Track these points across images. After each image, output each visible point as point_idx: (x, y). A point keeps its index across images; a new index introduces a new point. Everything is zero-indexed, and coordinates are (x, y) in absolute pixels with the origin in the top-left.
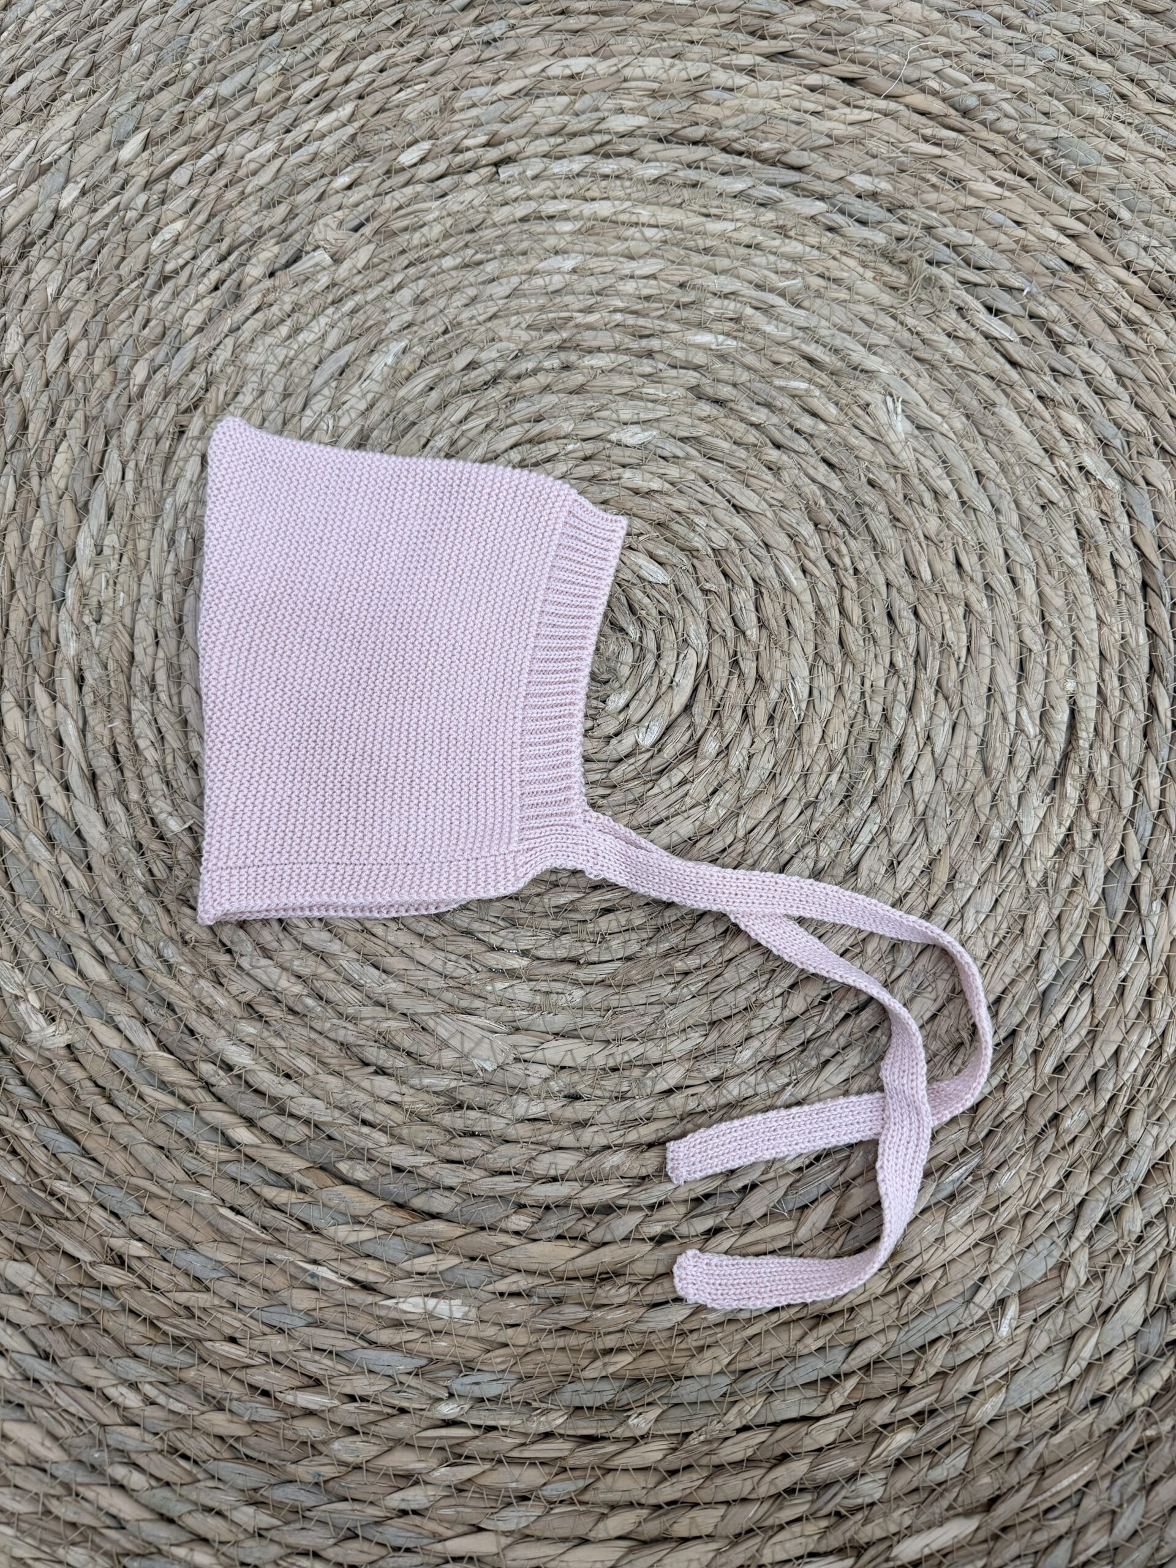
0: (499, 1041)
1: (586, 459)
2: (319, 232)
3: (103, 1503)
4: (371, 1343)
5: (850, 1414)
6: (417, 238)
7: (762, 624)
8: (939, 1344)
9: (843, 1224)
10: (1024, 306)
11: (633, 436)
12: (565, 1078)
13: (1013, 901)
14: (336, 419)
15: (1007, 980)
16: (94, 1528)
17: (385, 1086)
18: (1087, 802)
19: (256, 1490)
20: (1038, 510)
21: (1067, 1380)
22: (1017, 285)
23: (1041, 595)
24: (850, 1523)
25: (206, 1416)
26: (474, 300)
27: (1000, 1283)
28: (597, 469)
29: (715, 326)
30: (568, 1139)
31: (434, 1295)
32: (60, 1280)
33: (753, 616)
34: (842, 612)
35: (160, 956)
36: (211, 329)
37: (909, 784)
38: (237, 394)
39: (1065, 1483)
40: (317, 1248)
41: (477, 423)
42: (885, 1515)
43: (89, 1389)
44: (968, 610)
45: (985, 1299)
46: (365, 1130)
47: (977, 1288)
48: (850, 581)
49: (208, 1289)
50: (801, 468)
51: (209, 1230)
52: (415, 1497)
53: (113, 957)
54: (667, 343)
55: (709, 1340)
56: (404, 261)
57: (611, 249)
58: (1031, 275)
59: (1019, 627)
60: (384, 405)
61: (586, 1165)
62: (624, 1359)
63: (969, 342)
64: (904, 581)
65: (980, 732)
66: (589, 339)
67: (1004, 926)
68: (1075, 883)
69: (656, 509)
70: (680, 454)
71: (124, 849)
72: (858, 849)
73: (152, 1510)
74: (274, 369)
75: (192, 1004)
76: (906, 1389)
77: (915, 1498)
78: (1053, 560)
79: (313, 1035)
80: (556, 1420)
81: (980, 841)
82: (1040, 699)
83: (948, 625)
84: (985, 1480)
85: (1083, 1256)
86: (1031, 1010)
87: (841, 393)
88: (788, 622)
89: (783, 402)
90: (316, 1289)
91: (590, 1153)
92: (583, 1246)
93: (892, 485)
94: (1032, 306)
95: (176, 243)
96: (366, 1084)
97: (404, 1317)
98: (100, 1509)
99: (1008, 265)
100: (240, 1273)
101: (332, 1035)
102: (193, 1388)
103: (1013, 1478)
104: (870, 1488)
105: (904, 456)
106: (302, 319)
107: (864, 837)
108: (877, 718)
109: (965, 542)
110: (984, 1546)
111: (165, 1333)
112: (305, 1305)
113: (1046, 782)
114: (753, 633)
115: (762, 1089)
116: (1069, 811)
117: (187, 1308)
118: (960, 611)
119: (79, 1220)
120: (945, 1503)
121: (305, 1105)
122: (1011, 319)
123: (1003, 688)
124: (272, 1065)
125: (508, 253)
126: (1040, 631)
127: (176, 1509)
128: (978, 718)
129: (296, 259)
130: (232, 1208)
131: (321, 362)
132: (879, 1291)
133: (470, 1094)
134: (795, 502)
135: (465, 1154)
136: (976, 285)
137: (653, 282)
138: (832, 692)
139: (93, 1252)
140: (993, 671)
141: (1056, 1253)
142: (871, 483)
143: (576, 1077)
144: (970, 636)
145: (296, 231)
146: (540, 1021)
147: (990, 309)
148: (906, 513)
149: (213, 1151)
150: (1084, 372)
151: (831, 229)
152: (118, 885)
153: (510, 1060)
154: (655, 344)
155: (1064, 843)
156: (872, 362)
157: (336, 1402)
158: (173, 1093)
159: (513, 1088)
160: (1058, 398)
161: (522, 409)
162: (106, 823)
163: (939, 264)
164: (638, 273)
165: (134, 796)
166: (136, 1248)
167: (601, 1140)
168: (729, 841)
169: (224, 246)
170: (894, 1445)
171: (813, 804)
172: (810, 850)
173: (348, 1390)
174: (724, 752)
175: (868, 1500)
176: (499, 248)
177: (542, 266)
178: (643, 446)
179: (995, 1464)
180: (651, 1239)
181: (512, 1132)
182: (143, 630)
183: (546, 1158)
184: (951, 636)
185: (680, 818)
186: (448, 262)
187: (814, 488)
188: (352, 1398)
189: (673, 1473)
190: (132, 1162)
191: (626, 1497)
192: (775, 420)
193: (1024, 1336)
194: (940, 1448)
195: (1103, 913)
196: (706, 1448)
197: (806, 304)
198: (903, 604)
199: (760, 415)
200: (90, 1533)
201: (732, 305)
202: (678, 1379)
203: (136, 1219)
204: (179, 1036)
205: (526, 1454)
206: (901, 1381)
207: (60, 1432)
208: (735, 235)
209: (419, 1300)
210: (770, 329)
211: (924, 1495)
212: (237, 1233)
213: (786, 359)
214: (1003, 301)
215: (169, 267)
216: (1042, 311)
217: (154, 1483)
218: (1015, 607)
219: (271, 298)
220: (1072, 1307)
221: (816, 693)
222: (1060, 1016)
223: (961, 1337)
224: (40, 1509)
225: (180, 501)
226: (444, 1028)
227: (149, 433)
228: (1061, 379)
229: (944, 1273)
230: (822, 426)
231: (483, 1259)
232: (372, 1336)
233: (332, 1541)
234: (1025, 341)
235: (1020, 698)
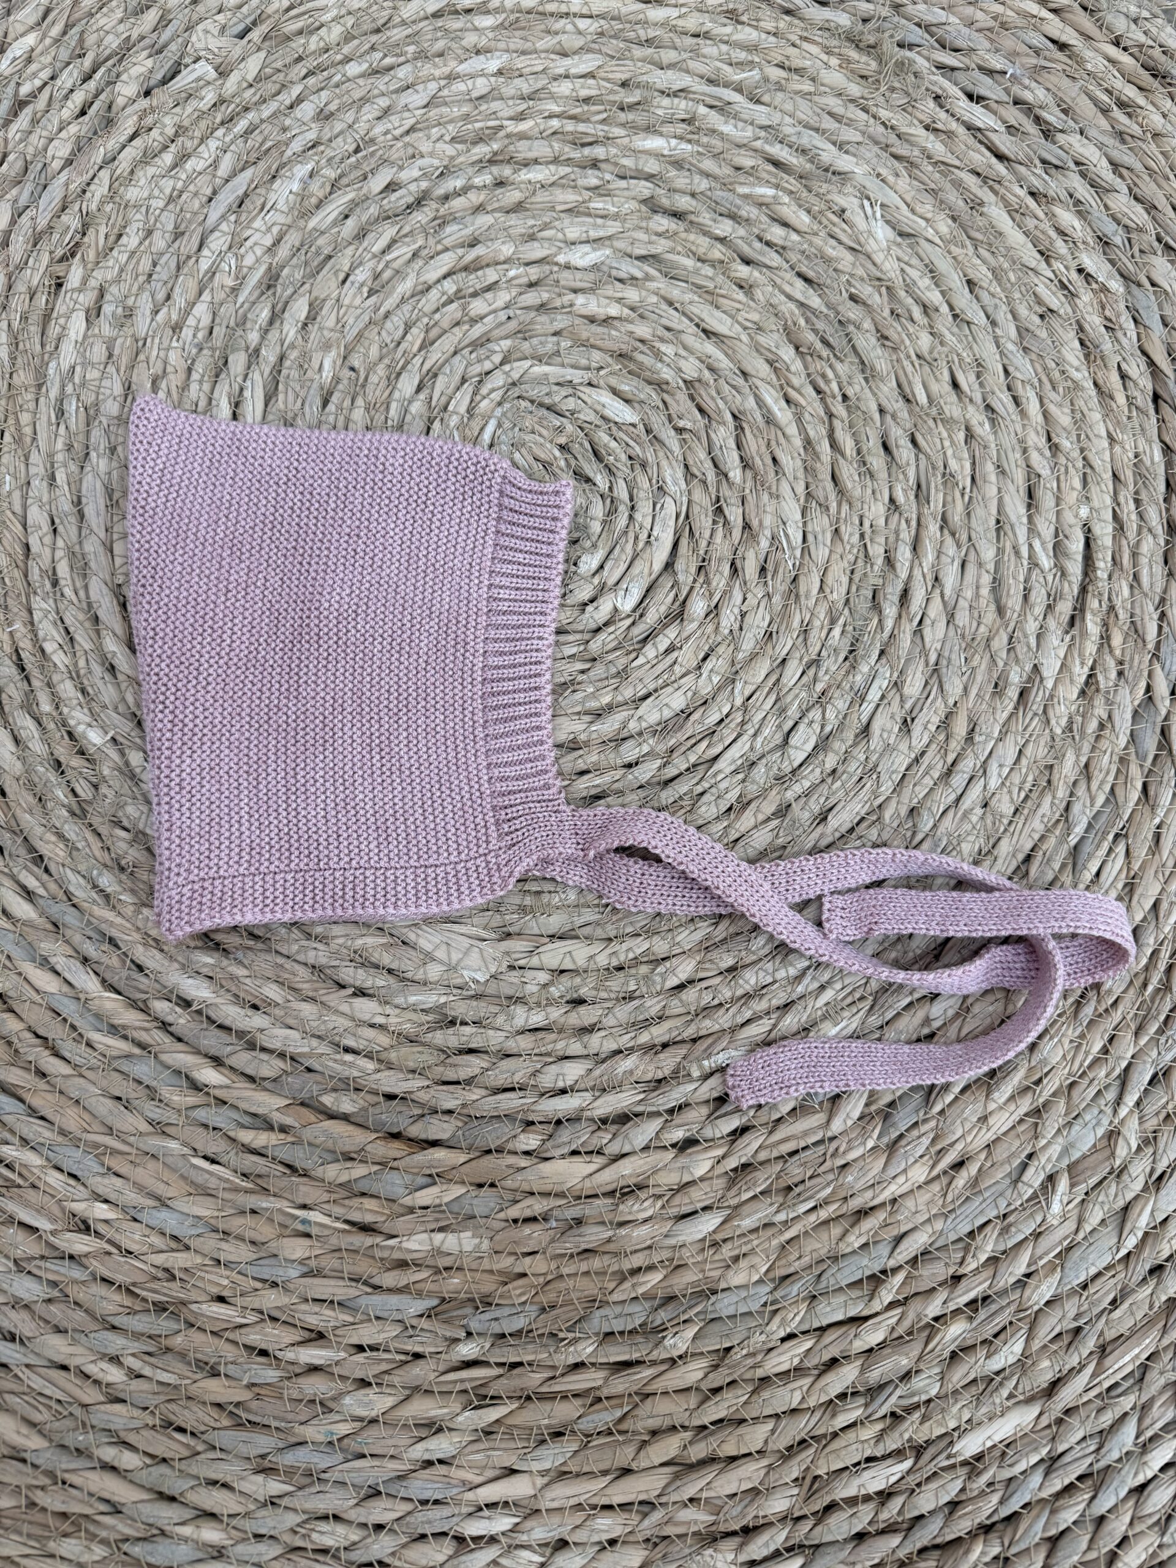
0: (489, 949)
1: (531, 285)
2: (199, 40)
3: (93, 1488)
4: (376, 1287)
5: (899, 1311)
6: (314, 43)
7: (746, 464)
8: (989, 1229)
9: (879, 1112)
10: (1007, 91)
11: (583, 257)
12: (565, 981)
13: (1038, 751)
14: (240, 258)
15: (1036, 836)
16: (86, 1516)
17: (365, 1008)
18: (1108, 638)
19: (263, 1457)
20: (1037, 320)
21: (1123, 1252)
22: (999, 67)
23: (1046, 414)
24: (907, 1424)
25: (200, 1384)
26: (386, 112)
27: (1050, 1157)
28: (545, 296)
29: (667, 129)
30: (575, 1048)
31: (441, 1229)
32: (19, 1254)
33: (735, 455)
34: (834, 445)
35: (95, 886)
36: (82, 159)
37: (918, 632)
38: (120, 236)
39: (1127, 1358)
40: (307, 1191)
41: (403, 251)
42: (943, 1410)
43: (64, 1368)
44: (970, 436)
45: (1034, 1177)
46: (349, 1057)
47: (1024, 1166)
48: (839, 409)
49: (188, 1248)
50: (775, 285)
51: (182, 1183)
52: (440, 1446)
53: (41, 891)
54: (613, 151)
55: (745, 1249)
56: (301, 69)
57: (540, 45)
58: (1012, 56)
59: (1025, 451)
60: (293, 239)
61: (597, 1073)
62: (655, 1277)
63: (950, 134)
64: (899, 405)
65: (991, 567)
66: (523, 150)
67: (1030, 778)
68: (1102, 726)
69: (616, 337)
70: (638, 274)
71: (41, 769)
72: (867, 708)
73: (150, 1490)
74: (161, 204)
75: (137, 936)
76: (957, 1279)
77: (974, 1390)
78: (1056, 375)
79: (280, 960)
80: (586, 1350)
81: (998, 689)
82: (1052, 528)
83: (949, 452)
84: (1045, 1363)
85: (1134, 1124)
86: (1063, 866)
87: (813, 199)
88: (774, 460)
89: (749, 211)
90: (308, 1235)
91: (599, 1059)
92: (599, 1161)
93: (877, 299)
94: (1016, 90)
95: (29, 60)
96: (345, 1008)
97: (408, 1257)
98: (91, 1495)
99: (987, 44)
100: (221, 1227)
101: (301, 957)
102: (182, 1356)
103: (1074, 1361)
104: (926, 1385)
105: (887, 266)
106: (189, 144)
107: (874, 695)
108: (880, 561)
109: (961, 360)
110: (1048, 1431)
111: (144, 1300)
112: (298, 1254)
113: (1066, 618)
114: (736, 474)
115: (781, 974)
116: (1091, 648)
117: (166, 1270)
118: (961, 436)
119: (34, 1186)
120: (1005, 1393)
121: (278, 1037)
122: (994, 106)
123: (1013, 518)
124: (236, 996)
125: (422, 55)
126: (1048, 453)
127: (175, 1485)
128: (988, 554)
129: (174, 74)
130: (205, 1157)
131: (215, 193)
132: (922, 1179)
133: (461, 1009)
134: (771, 324)
135: (463, 1074)
136: (953, 69)
137: (591, 82)
138: (829, 536)
139: (53, 1220)
140: (1000, 500)
141: (1105, 1122)
142: (853, 298)
143: (578, 980)
144: (974, 463)
145: (172, 40)
146: (533, 923)
147: (970, 97)
148: (894, 330)
149: (181, 1098)
150: (1077, 163)
151: (788, 12)
152: (37, 810)
153: (504, 968)
154: (599, 152)
155: (1087, 683)
156: (844, 163)
157: (343, 1354)
158: (125, 1037)
159: (510, 998)
160: (1051, 193)
161: (453, 233)
162: (17, 741)
163: (911, 46)
164: (573, 71)
165: (46, 707)
166: (101, 1211)
167: (612, 1045)
168: (725, 711)
169: (87, 62)
170: (948, 1338)
171: (816, 662)
172: (815, 714)
173: (355, 1341)
174: (714, 611)
175: (924, 1398)
176: (411, 49)
177: (462, 68)
178: (595, 267)
179: (1054, 1347)
180: (673, 1146)
181: (511, 1045)
182: (37, 516)
183: (553, 1069)
184: (953, 464)
185: (669, 689)
186: (353, 69)
187: (792, 306)
188: (360, 1348)
189: (716, 1391)
190: (86, 1116)
191: (668, 1422)
192: (742, 232)
193: (1076, 1211)
194: (996, 1336)
195: (1133, 757)
196: (750, 1361)
197: (766, 98)
198: (900, 432)
199: (725, 228)
200: (82, 1521)
201: (683, 104)
202: (714, 1292)
203: (99, 1179)
204: (125, 973)
205: (557, 1388)
206: (951, 1271)
207: (37, 1417)
208: (680, 23)
209: (424, 1236)
210: (727, 129)
211: (981, 1388)
212: (213, 1183)
213: (748, 162)
214: (986, 86)
215: (25, 90)
216: (1028, 96)
217: (148, 1461)
218: (1019, 429)
219: (149, 120)
220: (1125, 1177)
221: (810, 538)
222: (1094, 870)
223: (1011, 1219)
224: (23, 1502)
225: (65, 365)
226: (427, 940)
227: (20, 287)
228: (1053, 171)
229: (989, 1154)
230: (795, 237)
231: (492, 1185)
232: (376, 1281)
233: (353, 1502)
234: (1011, 129)
235: (1032, 530)
